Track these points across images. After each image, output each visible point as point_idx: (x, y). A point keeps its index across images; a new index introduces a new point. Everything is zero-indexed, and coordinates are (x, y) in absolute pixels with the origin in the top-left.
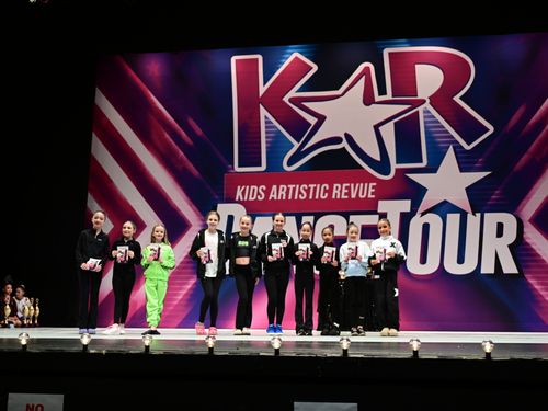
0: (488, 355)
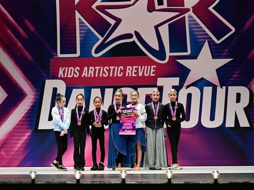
0: (216, 180)
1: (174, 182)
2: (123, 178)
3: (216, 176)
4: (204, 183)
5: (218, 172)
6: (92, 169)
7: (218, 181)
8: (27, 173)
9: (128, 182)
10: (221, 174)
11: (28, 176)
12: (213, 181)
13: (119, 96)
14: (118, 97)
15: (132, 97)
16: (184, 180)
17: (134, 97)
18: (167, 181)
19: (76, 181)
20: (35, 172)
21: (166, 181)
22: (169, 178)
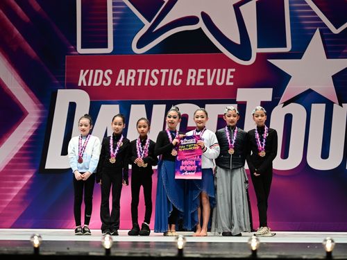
1: (261, 255)
2: (180, 247)
3: (329, 247)
4: (309, 257)
5: (332, 241)
6: (130, 234)
7: (333, 254)
8: (27, 238)
9: (188, 254)
10: (337, 244)
11: (29, 243)
12: (325, 255)
13: (175, 118)
14: (172, 119)
15: (196, 119)
16: (278, 253)
17: (200, 119)
18: (250, 253)
19: (104, 251)
20: (40, 237)
21: (248, 254)
22: (254, 248)
